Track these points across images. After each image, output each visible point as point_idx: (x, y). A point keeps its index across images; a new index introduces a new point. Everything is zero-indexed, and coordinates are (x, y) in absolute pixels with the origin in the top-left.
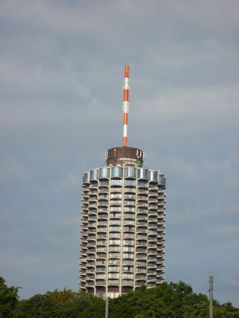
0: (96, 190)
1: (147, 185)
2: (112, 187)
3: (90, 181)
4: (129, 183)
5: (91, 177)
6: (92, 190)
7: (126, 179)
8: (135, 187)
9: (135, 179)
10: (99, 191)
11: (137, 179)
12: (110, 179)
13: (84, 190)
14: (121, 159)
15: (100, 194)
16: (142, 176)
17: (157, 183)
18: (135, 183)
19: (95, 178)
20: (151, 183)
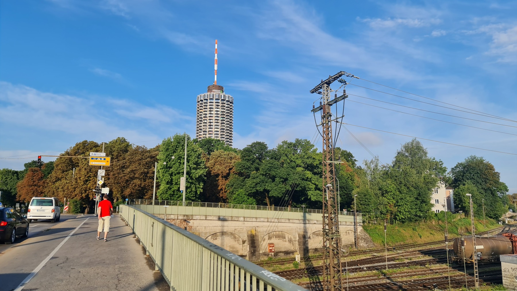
0: (202, 104)
1: (225, 102)
2: (209, 103)
3: (200, 100)
4: (217, 101)
5: (200, 98)
6: (201, 104)
7: (215, 99)
8: (219, 103)
9: (219, 99)
10: (204, 104)
11: (220, 99)
12: (208, 99)
13: (197, 104)
14: (214, 90)
15: (204, 106)
16: (222, 98)
17: (229, 101)
18: (220, 101)
19: (202, 99)
20: (227, 101)
